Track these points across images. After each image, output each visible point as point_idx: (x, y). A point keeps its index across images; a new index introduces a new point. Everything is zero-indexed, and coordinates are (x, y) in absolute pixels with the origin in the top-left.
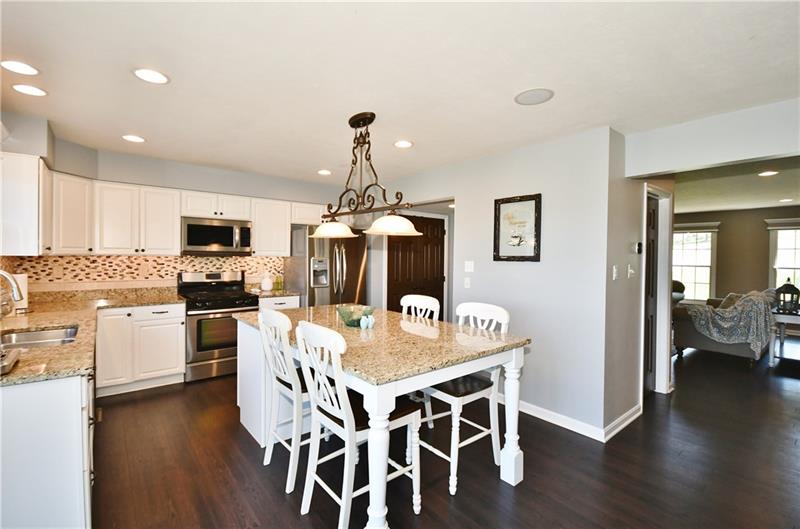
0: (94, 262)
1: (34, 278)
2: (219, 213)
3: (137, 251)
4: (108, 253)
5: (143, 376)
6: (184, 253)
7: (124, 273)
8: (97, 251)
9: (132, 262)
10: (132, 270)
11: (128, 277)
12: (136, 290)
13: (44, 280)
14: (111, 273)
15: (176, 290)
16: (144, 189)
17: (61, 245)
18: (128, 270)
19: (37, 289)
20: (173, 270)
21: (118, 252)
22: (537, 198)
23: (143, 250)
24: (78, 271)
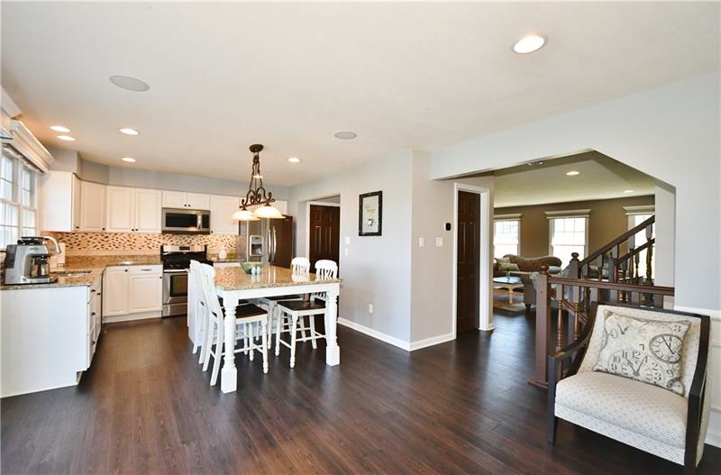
0: (107, 237)
1: (70, 246)
2: (187, 205)
3: (133, 230)
4: (116, 231)
5: (135, 311)
6: (164, 232)
7: (126, 245)
8: (108, 230)
9: (130, 238)
10: (131, 243)
11: (128, 248)
13: (76, 248)
14: (117, 245)
15: (159, 257)
16: (138, 190)
17: (86, 225)
18: (128, 243)
19: (70, 254)
20: (158, 244)
21: (122, 231)
22: (380, 194)
23: (137, 230)
24: (96, 243)
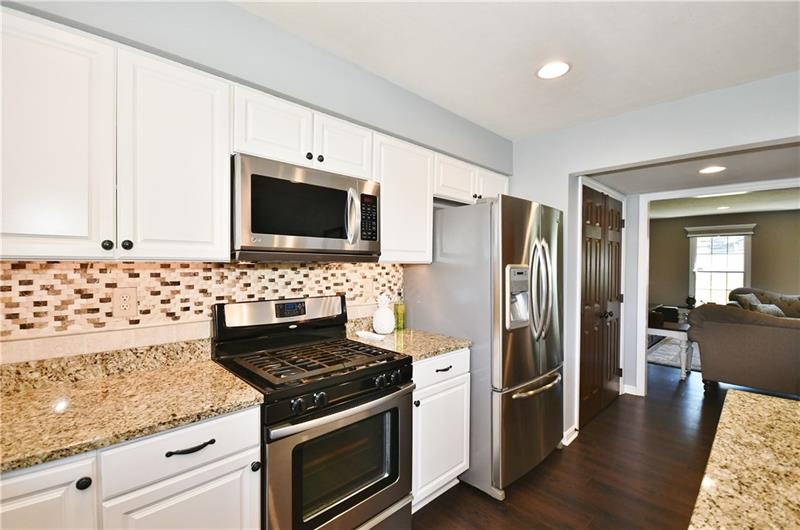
2: (315, 157)
3: (108, 245)
7: (69, 312)
9: (91, 281)
10: (94, 303)
11: (81, 323)
12: (104, 358)
14: (26, 314)
15: (208, 348)
18: (80, 303)
20: (201, 298)
23: (128, 245)
